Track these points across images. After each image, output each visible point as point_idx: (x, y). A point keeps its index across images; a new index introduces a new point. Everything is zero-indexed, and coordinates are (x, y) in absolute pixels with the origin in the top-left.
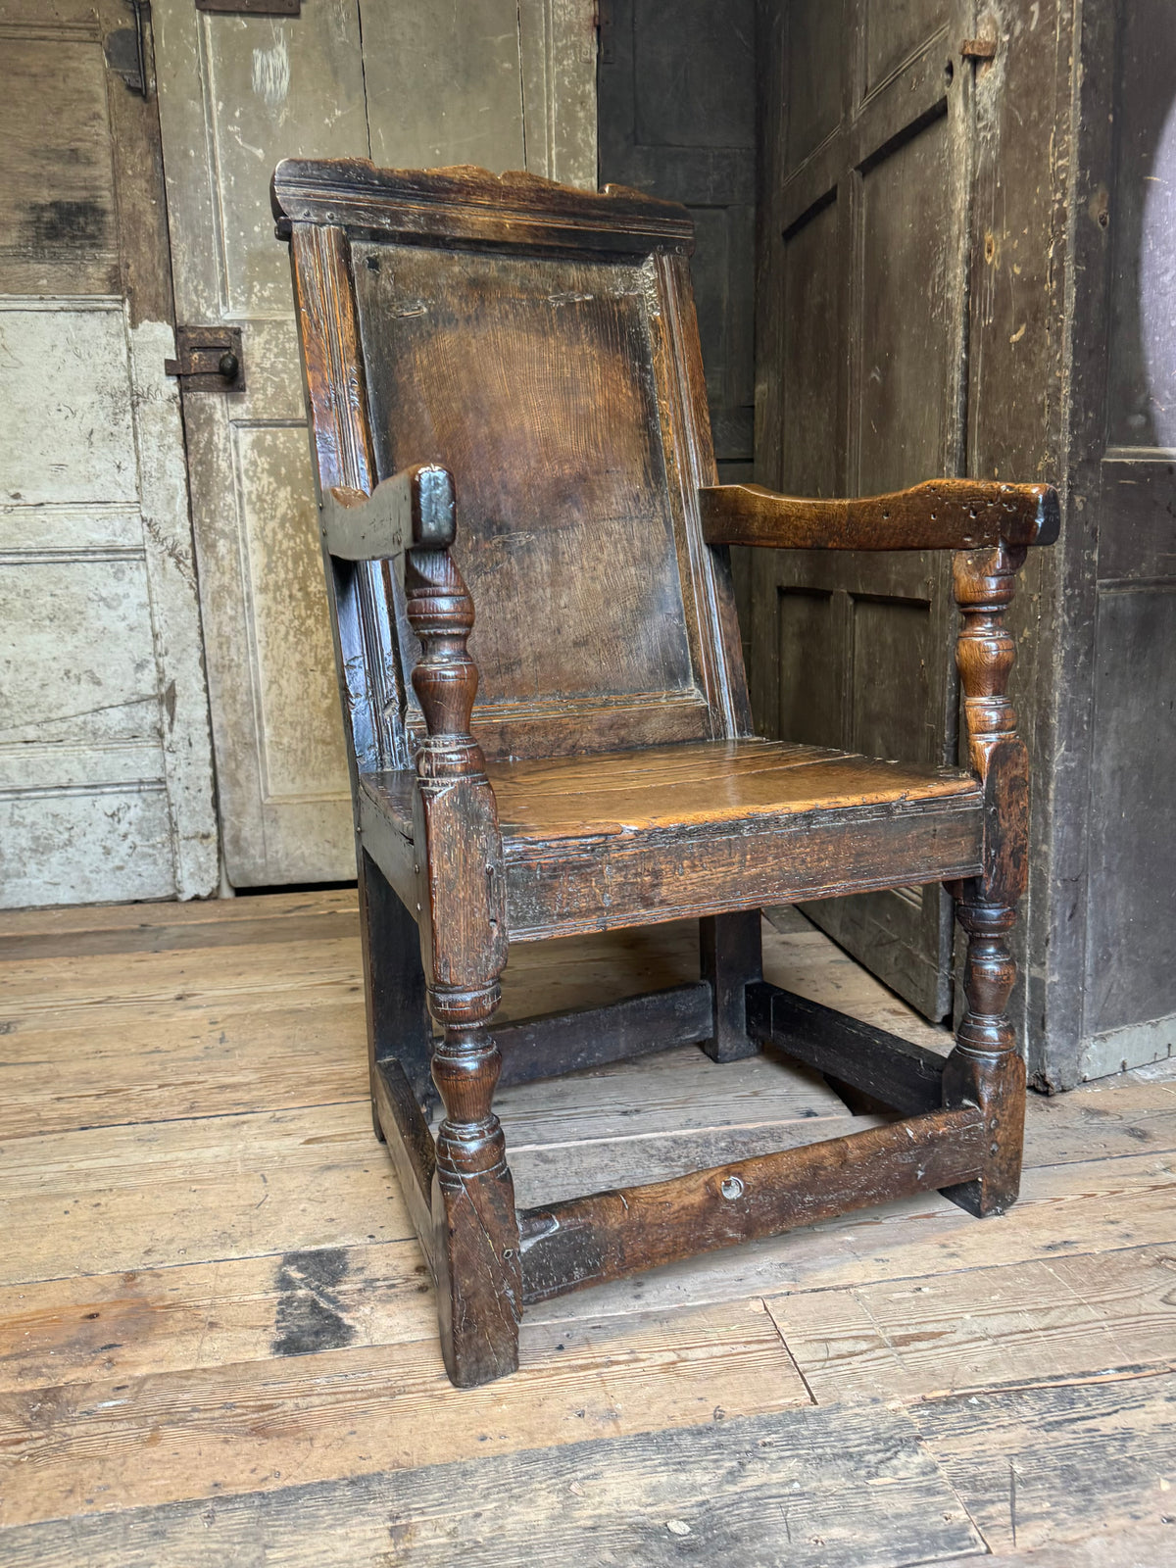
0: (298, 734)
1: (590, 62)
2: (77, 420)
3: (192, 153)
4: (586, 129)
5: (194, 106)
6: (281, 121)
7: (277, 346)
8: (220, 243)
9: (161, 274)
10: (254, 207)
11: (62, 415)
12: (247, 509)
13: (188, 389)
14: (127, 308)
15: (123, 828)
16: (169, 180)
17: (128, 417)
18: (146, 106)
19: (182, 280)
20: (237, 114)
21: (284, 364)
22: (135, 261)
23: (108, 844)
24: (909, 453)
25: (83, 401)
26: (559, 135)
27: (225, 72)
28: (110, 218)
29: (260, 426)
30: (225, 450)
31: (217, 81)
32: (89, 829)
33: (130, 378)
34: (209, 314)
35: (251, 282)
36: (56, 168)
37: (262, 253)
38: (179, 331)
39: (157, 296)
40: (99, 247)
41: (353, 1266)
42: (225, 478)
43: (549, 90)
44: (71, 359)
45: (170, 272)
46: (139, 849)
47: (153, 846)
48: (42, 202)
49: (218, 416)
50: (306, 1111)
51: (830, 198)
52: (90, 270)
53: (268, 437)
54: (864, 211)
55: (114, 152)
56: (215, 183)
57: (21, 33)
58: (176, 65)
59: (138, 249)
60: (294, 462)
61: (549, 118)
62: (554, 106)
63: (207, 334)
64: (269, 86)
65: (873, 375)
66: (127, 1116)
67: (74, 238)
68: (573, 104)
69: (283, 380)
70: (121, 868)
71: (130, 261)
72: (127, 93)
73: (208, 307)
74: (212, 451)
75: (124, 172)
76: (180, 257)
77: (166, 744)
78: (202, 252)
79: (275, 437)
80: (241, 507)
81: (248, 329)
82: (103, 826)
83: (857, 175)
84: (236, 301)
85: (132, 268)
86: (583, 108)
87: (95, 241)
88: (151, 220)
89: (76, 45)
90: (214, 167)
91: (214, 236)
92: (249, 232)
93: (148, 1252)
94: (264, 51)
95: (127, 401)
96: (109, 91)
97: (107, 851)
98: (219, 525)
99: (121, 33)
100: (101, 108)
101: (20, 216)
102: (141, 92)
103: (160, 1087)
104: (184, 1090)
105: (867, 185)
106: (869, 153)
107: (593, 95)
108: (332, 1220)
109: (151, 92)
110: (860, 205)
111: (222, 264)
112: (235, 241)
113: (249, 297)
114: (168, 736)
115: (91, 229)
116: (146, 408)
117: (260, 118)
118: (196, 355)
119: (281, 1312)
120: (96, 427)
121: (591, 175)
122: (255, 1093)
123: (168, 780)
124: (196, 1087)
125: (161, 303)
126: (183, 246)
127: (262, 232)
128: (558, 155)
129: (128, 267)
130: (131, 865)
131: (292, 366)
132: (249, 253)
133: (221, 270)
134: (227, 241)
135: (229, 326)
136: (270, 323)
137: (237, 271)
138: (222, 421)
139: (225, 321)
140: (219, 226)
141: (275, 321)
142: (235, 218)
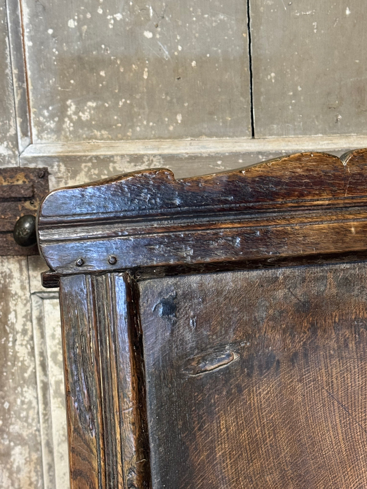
8: (19, 47)
30: (24, 332)
34: (2, 151)
35: (64, 100)
37: (80, 58)
42: (24, 369)
49: (15, 287)
74: (6, 334)
80: (46, 403)
81: (57, 169)
84: (42, 128)
91: (9, 40)
92: (61, 27)
98: (15, 428)
112: (40, 43)
113: (61, 122)
127: (79, 28)
132: (60, 59)
133: (20, 87)
134: (28, 43)
135: (32, 166)
136: (90, 160)
137: (43, 86)
138: (20, 293)
139: (25, 159)
140: (17, 23)
141: (97, 157)
142: (40, 9)
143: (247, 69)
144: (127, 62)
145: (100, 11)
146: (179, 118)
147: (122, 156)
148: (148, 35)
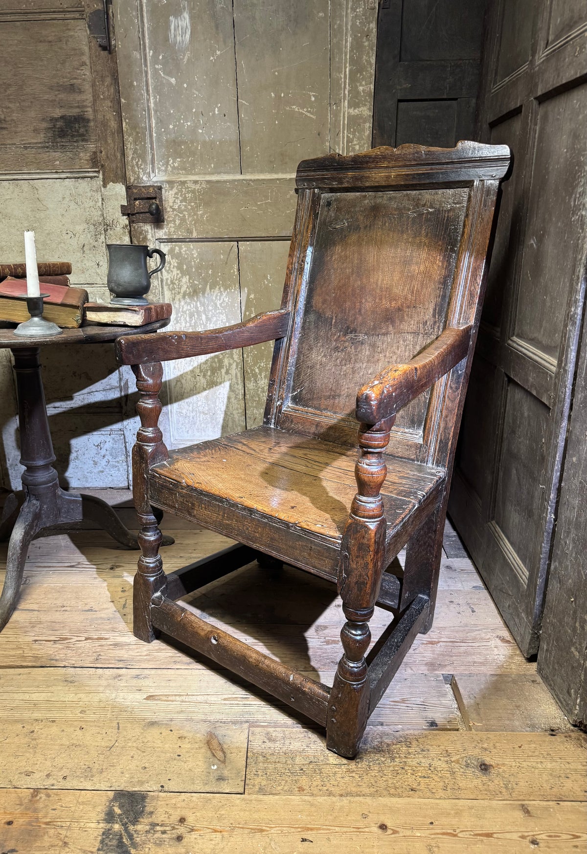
0: (191, 408)
1: (374, 9)
2: (76, 239)
3: (135, 83)
4: (368, 53)
5: (136, 55)
6: (185, 60)
7: (181, 196)
8: (151, 136)
9: (119, 155)
10: (170, 114)
11: (69, 236)
12: (166, 288)
13: (133, 222)
14: (101, 176)
15: (103, 452)
16: (123, 100)
17: (103, 237)
18: (110, 56)
19: (130, 159)
20: (161, 57)
21: (185, 206)
22: (104, 149)
23: (96, 459)
24: (548, 304)
25: (79, 228)
26: (351, 58)
27: (154, 32)
28: (92, 124)
29: (172, 242)
31: (149, 38)
32: (86, 452)
33: (103, 215)
34: (145, 178)
35: (168, 158)
36: (62, 96)
37: (174, 141)
38: (128, 188)
39: (117, 167)
40: (86, 141)
41: (148, 809)
43: (347, 29)
44: (73, 205)
45: (123, 154)
46: (111, 463)
47: (118, 462)
48: (56, 116)
49: (149, 237)
50: (153, 672)
51: (517, 111)
52: (81, 155)
53: (177, 248)
54: (538, 128)
55: (93, 85)
56: (148, 100)
57: (43, 16)
58: (126, 30)
59: (106, 141)
60: (191, 262)
61: (346, 47)
62: (350, 39)
63: (143, 190)
64: (179, 38)
65: (532, 242)
66: (65, 660)
67: (73, 136)
68: (361, 37)
69: (184, 216)
70: (102, 472)
71: (102, 149)
72: (100, 49)
73: (144, 175)
75: (99, 97)
76: (129, 146)
77: (124, 411)
78: (141, 142)
79: (180, 248)
80: (162, 288)
81: (165, 186)
82: (94, 450)
83: (535, 103)
84: (159, 169)
85: (103, 153)
86: (368, 40)
87: (84, 138)
88: (113, 124)
89: (72, 21)
90: (148, 91)
91: (147, 133)
92: (167, 128)
93: (48, 776)
94: (176, 17)
95: (101, 228)
96: (90, 48)
97: (95, 463)
99: (97, 12)
100: (86, 59)
101: (44, 125)
102: (107, 48)
103: (86, 639)
104: (97, 643)
105: (541, 111)
106: (544, 91)
107: (375, 30)
108: (146, 768)
109: (113, 47)
110: (536, 124)
111: (152, 148)
112: (159, 135)
113: (167, 167)
114: (124, 407)
115: (82, 130)
116: (111, 232)
117: (173, 59)
118: (137, 202)
119: (102, 842)
120: (86, 242)
121: (371, 83)
122: (131, 653)
123: (125, 430)
124: (103, 642)
125: (119, 172)
126: (131, 139)
127: (174, 128)
128: (350, 71)
129: (101, 152)
130: (107, 470)
131: (189, 207)
132: (167, 141)
133: (151, 152)
134: (154, 135)
135: (156, 185)
136: (178, 182)
137: (160, 152)
138: (151, 239)
139: (153, 182)
140: (150, 126)
141: (181, 181)
142: (159, 121)
143: (238, 145)
144: (192, 142)
145: (182, 122)
146: (212, 165)
147: (190, 181)
148: (200, 131)
